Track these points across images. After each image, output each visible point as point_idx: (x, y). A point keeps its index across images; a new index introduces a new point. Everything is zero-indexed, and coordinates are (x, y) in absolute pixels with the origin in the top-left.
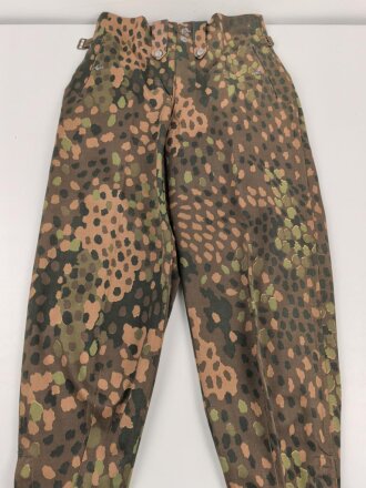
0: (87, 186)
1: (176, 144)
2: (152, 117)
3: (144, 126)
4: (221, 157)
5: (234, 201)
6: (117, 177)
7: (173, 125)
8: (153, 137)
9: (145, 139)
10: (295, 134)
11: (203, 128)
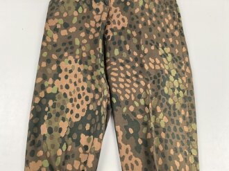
0: (61, 57)
1: (110, 34)
2: (97, 18)
3: (93, 23)
4: (135, 41)
5: (142, 65)
6: (78, 52)
7: (109, 23)
8: (97, 29)
9: (93, 30)
10: (176, 28)
11: (125, 24)
